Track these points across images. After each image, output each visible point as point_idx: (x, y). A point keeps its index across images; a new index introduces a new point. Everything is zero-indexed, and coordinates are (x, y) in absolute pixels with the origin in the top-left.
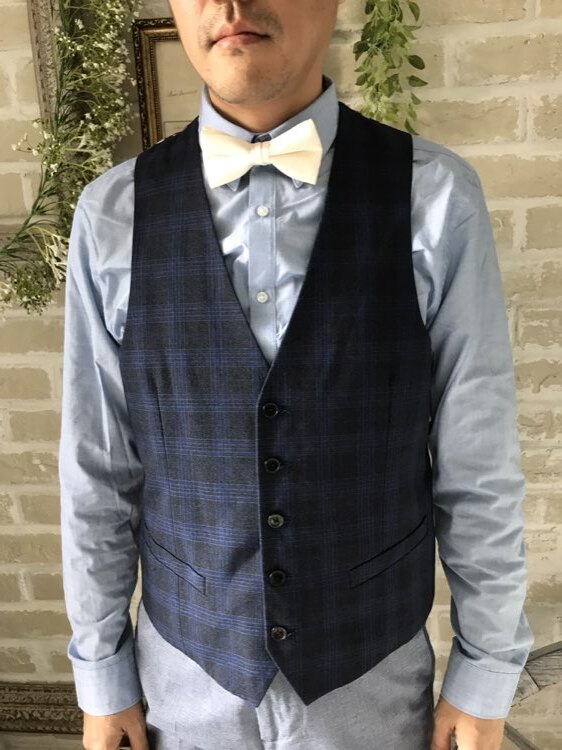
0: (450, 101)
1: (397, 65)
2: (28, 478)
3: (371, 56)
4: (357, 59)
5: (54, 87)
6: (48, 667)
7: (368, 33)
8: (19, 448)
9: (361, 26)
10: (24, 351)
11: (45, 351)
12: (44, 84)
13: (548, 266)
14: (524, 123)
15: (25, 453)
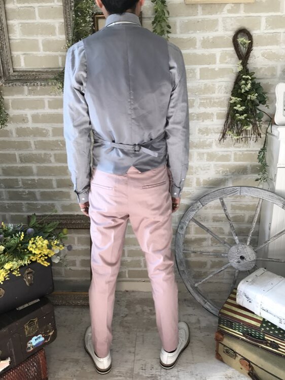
0: (179, 37)
1: (163, 26)
2: (56, 148)
3: (157, 24)
4: (153, 25)
5: (70, 31)
6: (60, 209)
7: (156, 18)
8: (55, 139)
9: (154, 16)
10: (57, 108)
12: (67, 30)
13: (205, 85)
14: (198, 44)
15: (56, 141)
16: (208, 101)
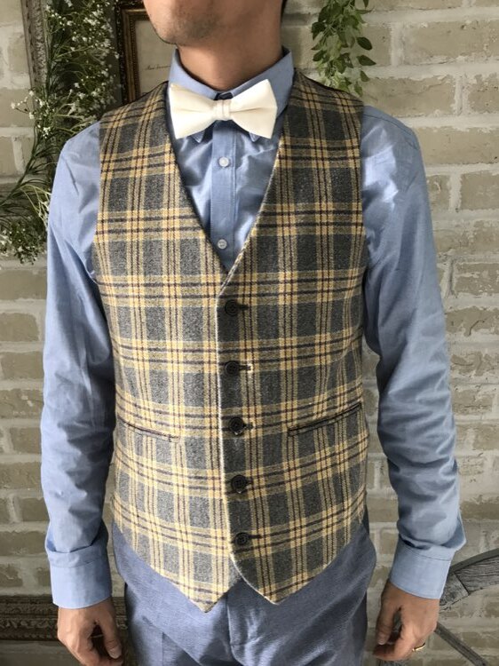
0: (397, 78)
1: (349, 44)
2: (15, 413)
3: (327, 34)
4: (314, 38)
5: (43, 56)
6: (34, 581)
7: (324, 15)
8: (9, 386)
9: (317, 10)
10: (13, 298)
11: (34, 298)
12: (34, 57)
13: (479, 225)
14: (460, 98)
15: (14, 390)
16: (485, 274)
